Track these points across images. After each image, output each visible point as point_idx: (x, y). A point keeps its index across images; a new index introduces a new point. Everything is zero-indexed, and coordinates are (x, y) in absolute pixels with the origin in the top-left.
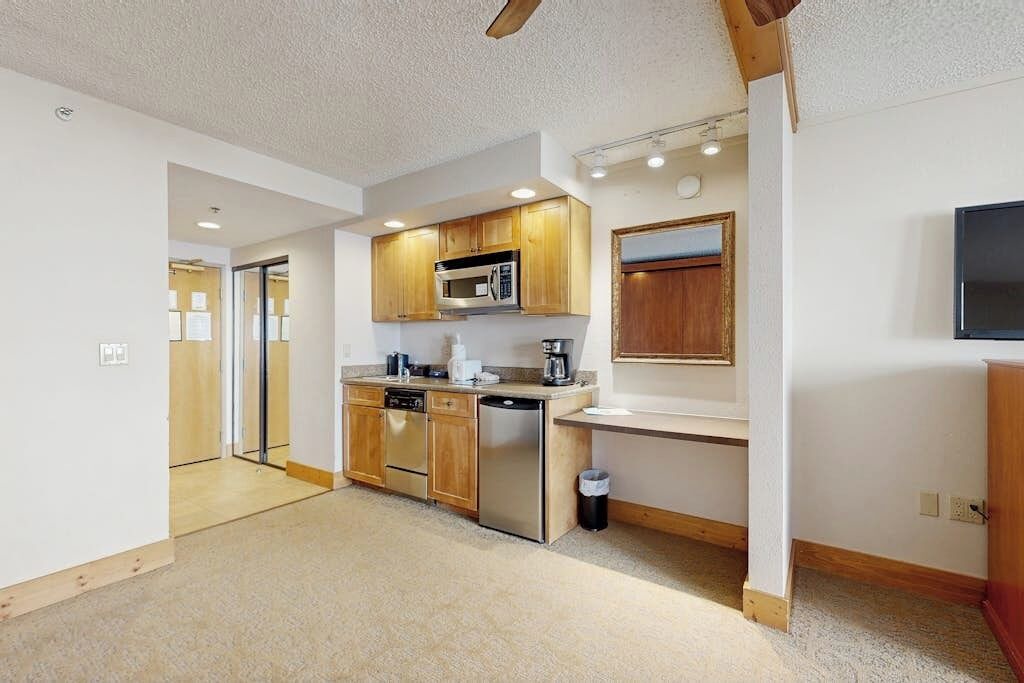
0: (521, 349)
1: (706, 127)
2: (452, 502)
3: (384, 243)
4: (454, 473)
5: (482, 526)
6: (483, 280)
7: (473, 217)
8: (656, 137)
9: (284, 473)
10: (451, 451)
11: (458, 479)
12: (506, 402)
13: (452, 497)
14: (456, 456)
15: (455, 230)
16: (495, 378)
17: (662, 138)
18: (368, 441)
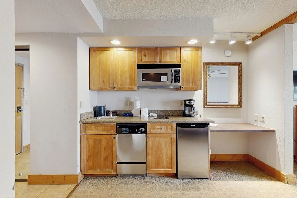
0: (165, 103)
1: (247, 35)
2: (161, 172)
3: (99, 51)
4: (163, 160)
5: (179, 179)
6: (165, 74)
7: (157, 48)
8: (233, 34)
9: (27, 183)
10: (162, 150)
11: (165, 161)
12: (192, 125)
13: (162, 170)
14: (164, 151)
15: (146, 52)
16: (156, 115)
17: (235, 35)
18: (103, 153)
